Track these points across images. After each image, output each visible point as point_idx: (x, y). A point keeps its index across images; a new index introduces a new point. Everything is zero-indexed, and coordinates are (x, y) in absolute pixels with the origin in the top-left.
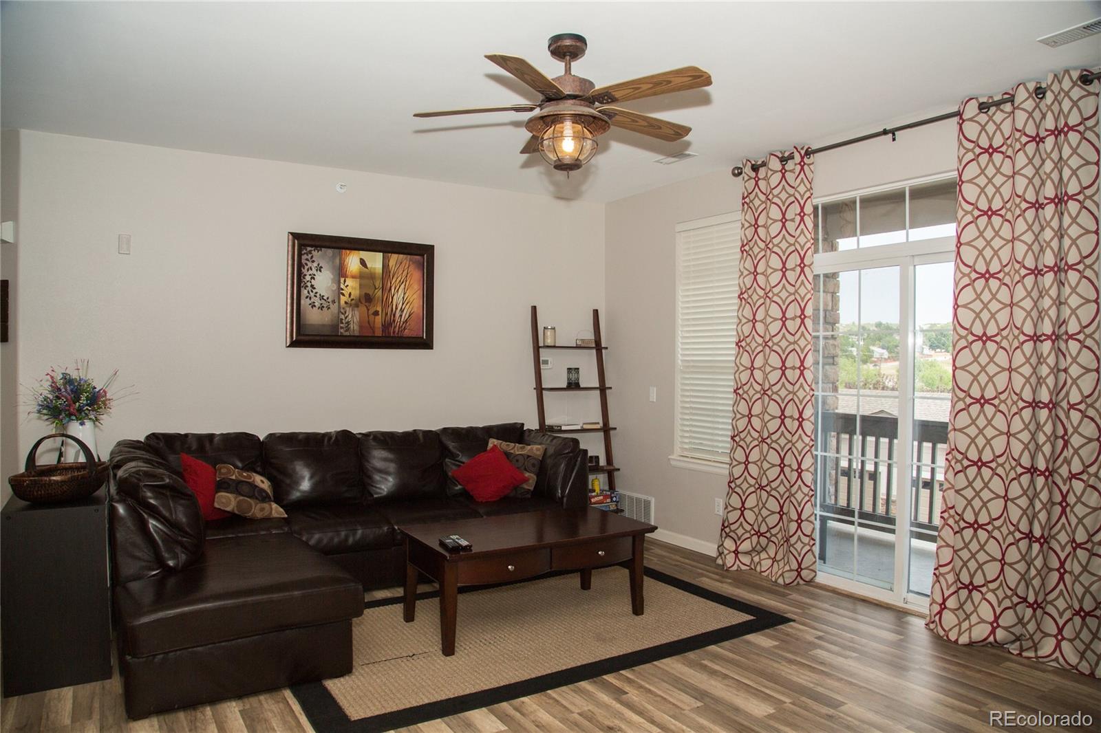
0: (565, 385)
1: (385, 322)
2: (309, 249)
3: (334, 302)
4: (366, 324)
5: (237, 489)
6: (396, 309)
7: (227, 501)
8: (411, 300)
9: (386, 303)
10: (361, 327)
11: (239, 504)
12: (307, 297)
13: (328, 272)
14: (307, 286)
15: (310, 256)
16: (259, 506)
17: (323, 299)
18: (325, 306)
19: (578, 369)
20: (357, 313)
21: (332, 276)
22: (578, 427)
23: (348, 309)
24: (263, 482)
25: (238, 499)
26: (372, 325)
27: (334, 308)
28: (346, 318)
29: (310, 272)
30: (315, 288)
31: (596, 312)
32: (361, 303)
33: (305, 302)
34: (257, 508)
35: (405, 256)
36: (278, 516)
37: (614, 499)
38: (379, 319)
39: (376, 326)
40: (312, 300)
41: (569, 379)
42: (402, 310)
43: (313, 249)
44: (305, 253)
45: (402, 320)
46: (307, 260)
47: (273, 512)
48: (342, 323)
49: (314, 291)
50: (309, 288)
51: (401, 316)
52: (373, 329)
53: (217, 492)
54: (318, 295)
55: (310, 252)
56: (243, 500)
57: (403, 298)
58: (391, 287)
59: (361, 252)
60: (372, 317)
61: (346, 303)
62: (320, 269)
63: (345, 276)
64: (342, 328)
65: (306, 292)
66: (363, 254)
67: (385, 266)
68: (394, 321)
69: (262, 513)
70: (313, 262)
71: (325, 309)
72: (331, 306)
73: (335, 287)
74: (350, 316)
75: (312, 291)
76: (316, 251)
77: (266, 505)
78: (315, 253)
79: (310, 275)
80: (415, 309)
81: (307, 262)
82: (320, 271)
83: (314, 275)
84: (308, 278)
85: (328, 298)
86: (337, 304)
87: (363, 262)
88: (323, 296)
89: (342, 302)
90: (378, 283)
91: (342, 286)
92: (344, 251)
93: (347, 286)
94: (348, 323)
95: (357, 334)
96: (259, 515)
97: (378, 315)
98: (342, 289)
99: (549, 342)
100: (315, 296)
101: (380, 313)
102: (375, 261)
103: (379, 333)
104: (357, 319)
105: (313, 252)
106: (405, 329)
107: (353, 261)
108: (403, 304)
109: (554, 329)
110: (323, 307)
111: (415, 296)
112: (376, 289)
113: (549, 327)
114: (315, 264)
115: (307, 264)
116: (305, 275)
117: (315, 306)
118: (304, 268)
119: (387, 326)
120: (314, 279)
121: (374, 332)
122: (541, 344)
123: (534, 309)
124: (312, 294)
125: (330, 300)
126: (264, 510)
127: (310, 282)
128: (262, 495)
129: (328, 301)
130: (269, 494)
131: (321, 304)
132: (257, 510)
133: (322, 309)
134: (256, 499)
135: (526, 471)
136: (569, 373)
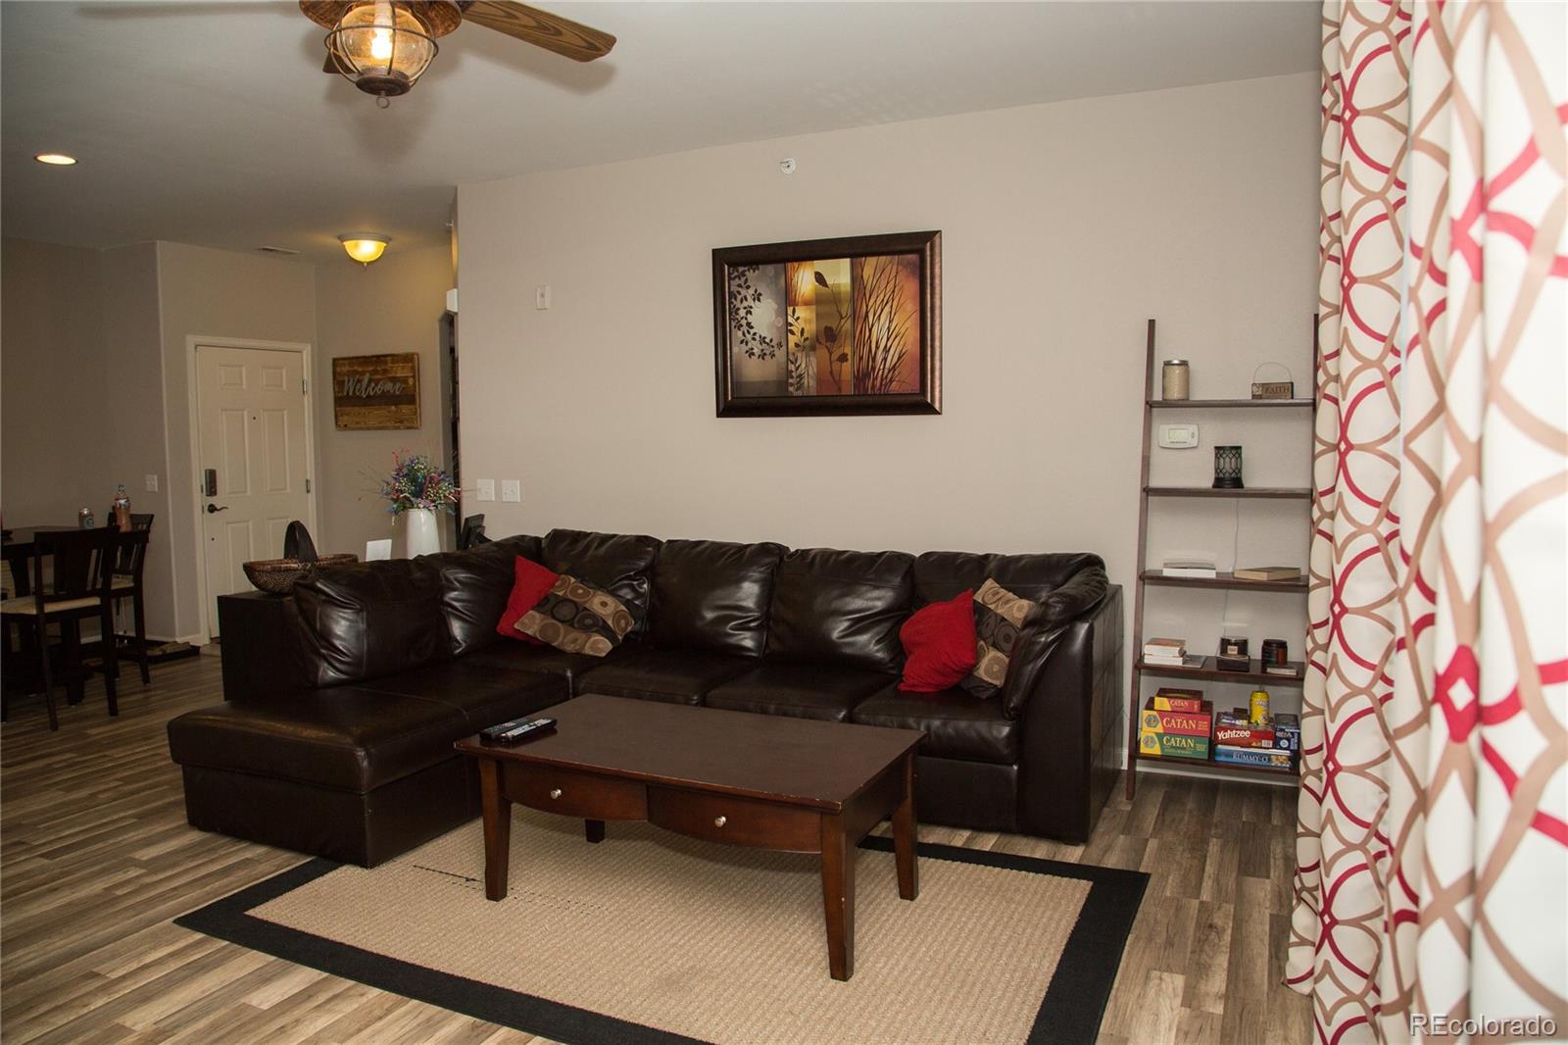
0: (1207, 482)
1: (858, 371)
2: (741, 269)
3: (780, 345)
4: (828, 377)
5: (552, 612)
6: (877, 347)
7: (531, 624)
8: (903, 330)
9: (861, 339)
10: (820, 381)
11: (543, 629)
12: (742, 342)
13: (770, 300)
14: (742, 326)
15: (743, 279)
16: (574, 635)
17: (765, 342)
18: (768, 353)
19: (1240, 448)
20: (813, 360)
21: (775, 306)
22: (1211, 575)
23: (799, 355)
24: (604, 604)
25: (545, 622)
26: (837, 379)
27: (780, 354)
28: (797, 369)
29: (745, 304)
30: (752, 328)
31: (1314, 320)
32: (820, 343)
33: (738, 350)
34: (569, 637)
35: (889, 257)
36: (591, 653)
37: (1284, 743)
38: (847, 368)
39: (843, 378)
40: (750, 346)
41: (1218, 470)
42: (887, 350)
43: (746, 268)
44: (735, 277)
45: (887, 366)
46: (740, 286)
47: (588, 645)
48: (792, 377)
49: (752, 331)
50: (745, 328)
51: (885, 359)
52: (838, 383)
53: (533, 609)
54: (757, 337)
55: (743, 274)
56: (553, 624)
57: (889, 328)
58: (867, 313)
59: (815, 262)
60: (836, 365)
61: (797, 345)
62: (758, 297)
63: (794, 304)
64: (792, 385)
65: (740, 333)
66: (820, 265)
67: (856, 278)
68: (873, 368)
69: (572, 646)
70: (748, 287)
71: (768, 357)
72: (777, 352)
73: (781, 322)
74: (803, 365)
75: (749, 332)
76: (751, 271)
77: (582, 637)
78: (750, 274)
79: (745, 308)
80: (909, 347)
81: (740, 289)
82: (759, 300)
83: (751, 307)
84: (742, 313)
85: (771, 341)
86: (784, 347)
88: (765, 338)
89: (791, 345)
90: (846, 309)
91: (790, 320)
92: (789, 264)
93: (798, 318)
94: (800, 376)
95: (813, 392)
96: (570, 648)
97: (847, 360)
98: (791, 325)
99: (1175, 394)
100: (754, 339)
101: (849, 357)
102: (839, 273)
103: (848, 389)
104: (813, 370)
105: (747, 273)
106: (891, 381)
107: (804, 279)
108: (888, 339)
109: (1184, 363)
110: (765, 354)
111: (908, 324)
112: (842, 318)
113: (1176, 362)
114: (751, 291)
115: (739, 293)
116: (739, 309)
117: (753, 354)
118: (736, 299)
119: (861, 377)
120: (751, 313)
121: (840, 389)
122: (1157, 396)
123: (1152, 323)
124: (749, 337)
125: (774, 343)
126: (575, 641)
127: (746, 319)
128: (588, 621)
129: (772, 344)
130: (605, 622)
131: (762, 350)
132: (569, 640)
133: (763, 358)
134: (572, 625)
135: (991, 648)
136: (1218, 456)
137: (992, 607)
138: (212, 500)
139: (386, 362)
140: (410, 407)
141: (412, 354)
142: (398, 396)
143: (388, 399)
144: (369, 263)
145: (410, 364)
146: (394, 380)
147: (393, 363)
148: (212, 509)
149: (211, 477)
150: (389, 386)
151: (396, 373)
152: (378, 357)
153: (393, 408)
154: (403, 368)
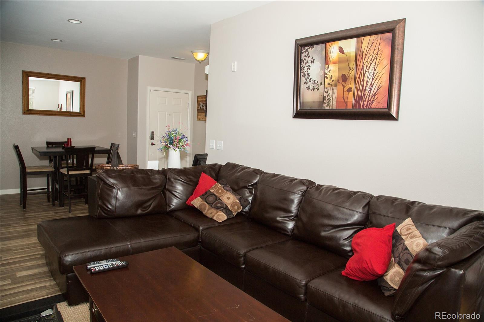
1: (357, 96)
2: (306, 48)
3: (321, 84)
4: (342, 100)
5: (206, 199)
6: (367, 84)
7: (198, 202)
8: (380, 75)
9: (358, 80)
10: (338, 102)
11: (200, 206)
12: (305, 83)
13: (318, 62)
14: (305, 75)
15: (307, 53)
16: (211, 210)
17: (315, 83)
18: (316, 88)
20: (335, 91)
21: (320, 65)
23: (329, 88)
24: (229, 198)
25: (202, 202)
26: (346, 100)
27: (321, 88)
28: (328, 96)
29: (307, 65)
30: (309, 76)
32: (339, 83)
33: (303, 86)
35: (376, 36)
38: (351, 96)
39: (349, 100)
40: (308, 85)
42: (371, 86)
43: (309, 48)
44: (304, 52)
45: (371, 94)
46: (305, 56)
48: (325, 100)
49: (310, 78)
50: (307, 76)
51: (370, 90)
52: (346, 103)
54: (312, 80)
55: (307, 50)
56: (205, 204)
57: (373, 74)
58: (363, 66)
59: (339, 41)
60: (346, 93)
61: (329, 84)
62: (313, 61)
63: (329, 63)
64: (325, 103)
65: (304, 79)
66: (341, 43)
67: (358, 49)
68: (364, 95)
70: (309, 57)
71: (315, 90)
73: (322, 73)
74: (331, 94)
75: (308, 78)
76: (311, 48)
77: (215, 211)
78: (310, 50)
79: (307, 67)
80: (383, 84)
81: (305, 58)
82: (313, 62)
83: (310, 66)
84: (306, 69)
85: (318, 82)
86: (323, 85)
87: (341, 50)
88: (315, 81)
89: (326, 84)
90: (352, 65)
91: (326, 71)
92: (327, 44)
93: (330, 70)
94: (329, 99)
95: (334, 107)
96: (209, 216)
97: (351, 91)
98: (327, 74)
100: (310, 81)
101: (353, 89)
102: (350, 46)
103: (351, 106)
104: (335, 96)
106: (373, 102)
107: (334, 49)
108: (373, 80)
110: (314, 89)
111: (384, 71)
112: (350, 69)
114: (310, 58)
115: (305, 59)
116: (304, 67)
117: (309, 88)
118: (303, 63)
119: (357, 100)
120: (309, 69)
121: (347, 105)
124: (308, 80)
125: (319, 83)
126: (211, 213)
127: (307, 72)
129: (318, 83)
130: (227, 206)
131: (313, 87)
132: (209, 212)
133: (314, 91)
135: (396, 264)
137: (403, 237)
138: (152, 141)
148: (152, 144)
149: (153, 134)
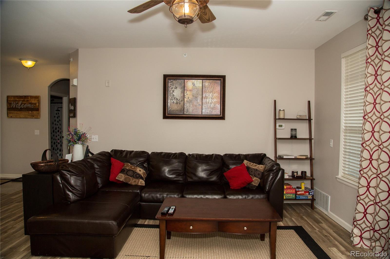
0: (289, 137)
2: (171, 80)
3: (182, 101)
5: (127, 173)
6: (208, 103)
7: (121, 177)
8: (215, 99)
11: (125, 179)
12: (171, 100)
13: (179, 89)
16: (134, 180)
17: (178, 100)
19: (296, 129)
20: (191, 105)
21: (181, 91)
22: (293, 157)
23: (187, 104)
24: (140, 171)
25: (125, 177)
29: (173, 90)
30: (174, 96)
31: (309, 102)
32: (193, 101)
34: (133, 180)
35: (212, 81)
36: (141, 185)
37: (311, 194)
40: (173, 100)
41: (291, 134)
42: (211, 104)
44: (170, 82)
45: (211, 108)
46: (171, 85)
47: (139, 183)
48: (185, 109)
49: (174, 97)
50: (172, 96)
51: (210, 106)
53: (120, 173)
54: (175, 98)
56: (128, 177)
57: (212, 98)
58: (206, 94)
60: (198, 107)
61: (187, 101)
62: (176, 88)
63: (186, 90)
64: (185, 111)
65: (171, 97)
66: (194, 81)
67: (203, 86)
69: (135, 183)
71: (178, 104)
72: (181, 103)
73: (182, 95)
74: (188, 106)
75: (173, 97)
76: (175, 81)
77: (137, 180)
83: (174, 90)
84: (171, 92)
85: (179, 99)
86: (183, 101)
87: (194, 84)
89: (185, 101)
90: (200, 93)
91: (185, 94)
92: (186, 80)
93: (187, 94)
94: (188, 109)
95: (191, 114)
96: (134, 184)
97: (200, 106)
98: (185, 96)
99: (282, 117)
102: (198, 83)
103: (201, 113)
104: (191, 108)
105: (173, 81)
106: (212, 111)
107: (190, 84)
108: (211, 101)
109: (284, 110)
110: (178, 103)
111: (217, 97)
112: (199, 95)
113: (282, 110)
114: (174, 86)
115: (171, 86)
116: (170, 91)
117: (174, 103)
118: (170, 88)
120: (174, 92)
122: (277, 117)
123: (275, 101)
124: (173, 98)
126: (135, 182)
127: (172, 93)
128: (138, 176)
129: (180, 100)
130: (141, 176)
131: (177, 102)
132: (133, 181)
133: (177, 104)
134: (134, 177)
135: (254, 177)
136: (291, 131)
137: (251, 167)
139: (28, 98)
140: (37, 112)
141: (38, 96)
142: (32, 108)
143: (28, 109)
144: (30, 68)
145: (37, 99)
146: (31, 103)
147: (31, 98)
150: (29, 105)
151: (32, 101)
152: (25, 96)
153: (30, 112)
154: (35, 100)
